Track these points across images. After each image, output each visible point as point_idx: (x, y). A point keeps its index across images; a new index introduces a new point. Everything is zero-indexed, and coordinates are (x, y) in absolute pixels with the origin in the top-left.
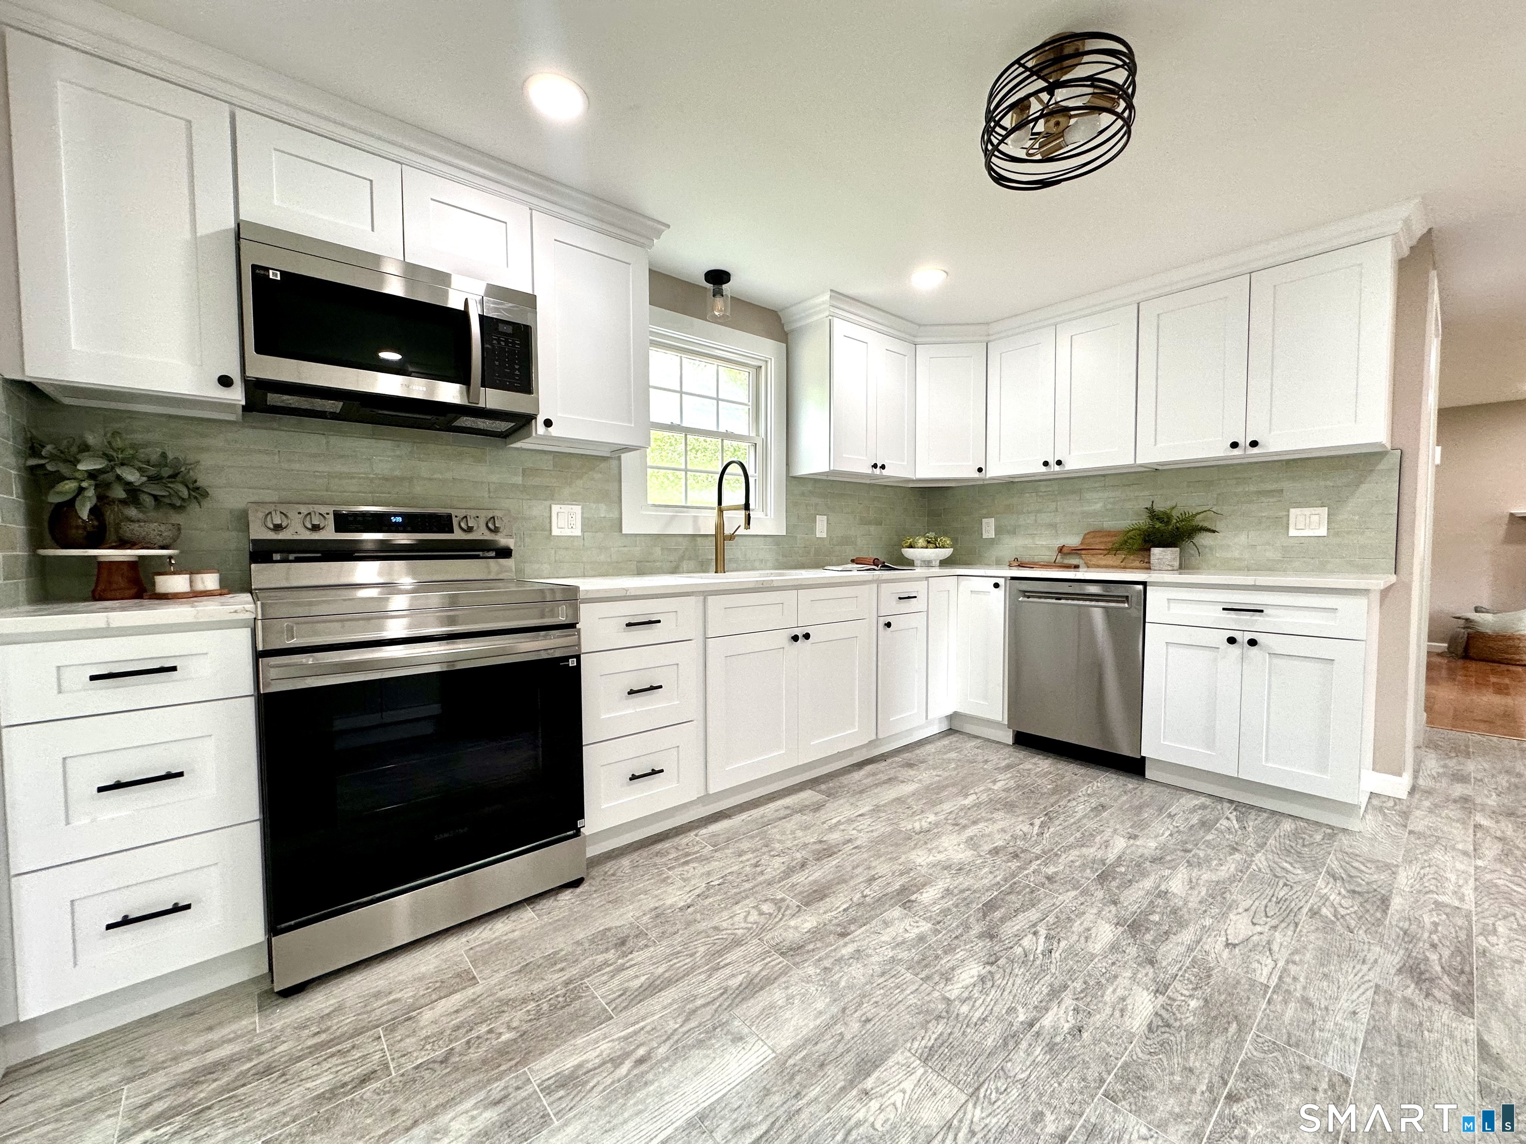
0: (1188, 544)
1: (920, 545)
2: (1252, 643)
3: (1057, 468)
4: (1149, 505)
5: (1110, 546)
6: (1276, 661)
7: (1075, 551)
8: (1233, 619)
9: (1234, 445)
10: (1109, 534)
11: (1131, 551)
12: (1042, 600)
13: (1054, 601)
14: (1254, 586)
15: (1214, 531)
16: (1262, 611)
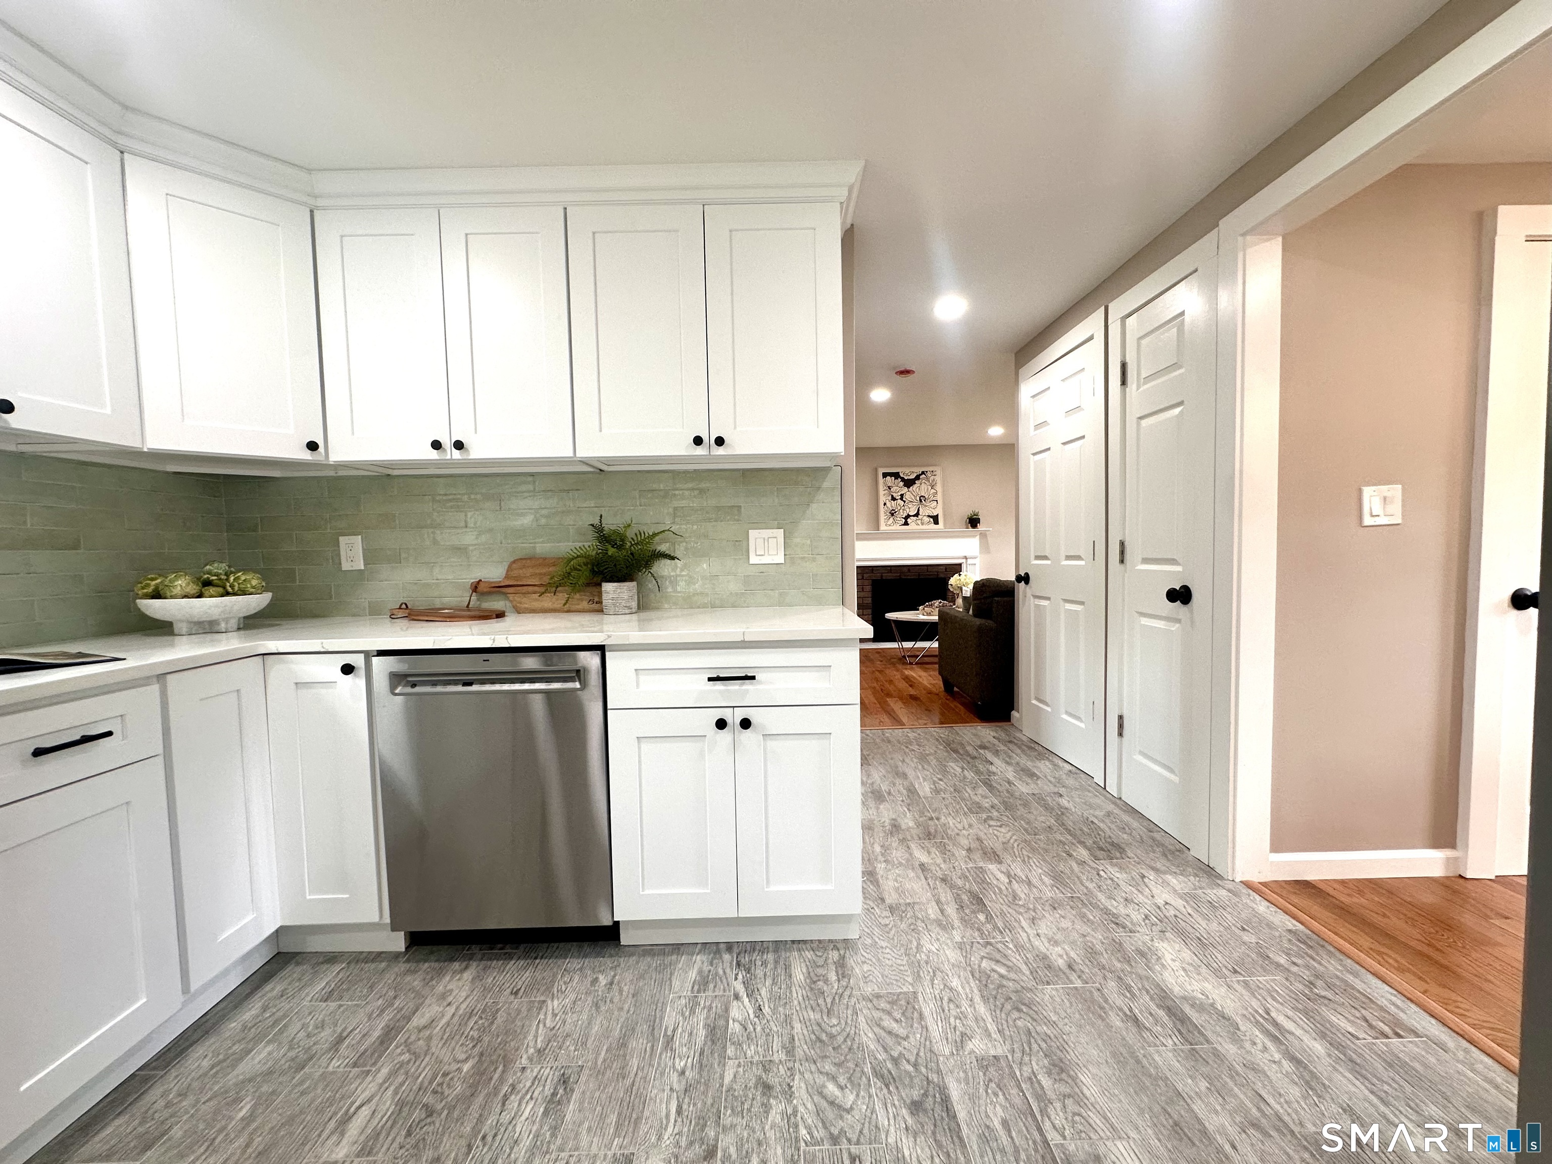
0: (643, 575)
1: (177, 591)
2: (746, 724)
3: (457, 454)
4: (596, 521)
5: (546, 580)
6: (772, 744)
7: (498, 589)
8: (720, 692)
9: (698, 441)
10: (544, 561)
11: (575, 588)
12: (439, 689)
13: (460, 688)
14: (743, 641)
15: (673, 558)
16: (753, 678)
